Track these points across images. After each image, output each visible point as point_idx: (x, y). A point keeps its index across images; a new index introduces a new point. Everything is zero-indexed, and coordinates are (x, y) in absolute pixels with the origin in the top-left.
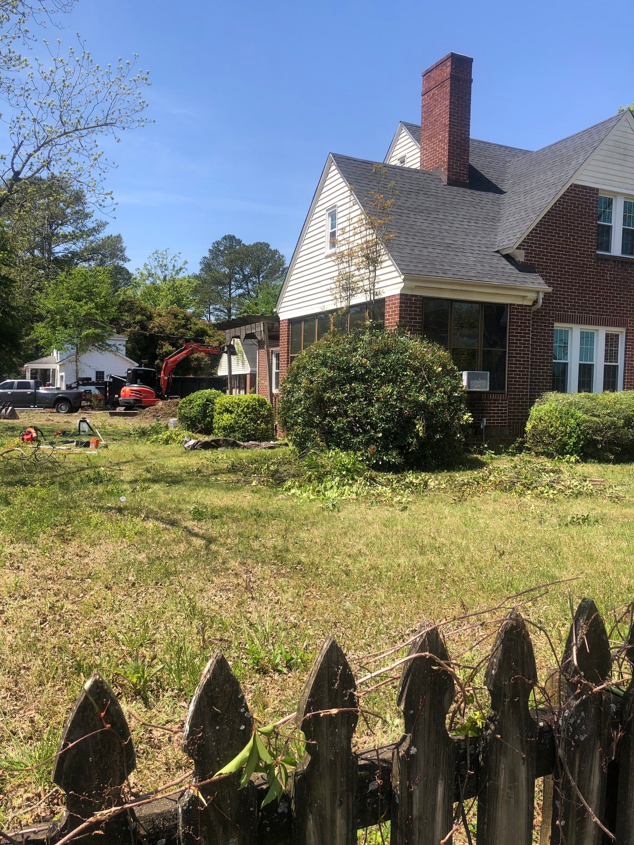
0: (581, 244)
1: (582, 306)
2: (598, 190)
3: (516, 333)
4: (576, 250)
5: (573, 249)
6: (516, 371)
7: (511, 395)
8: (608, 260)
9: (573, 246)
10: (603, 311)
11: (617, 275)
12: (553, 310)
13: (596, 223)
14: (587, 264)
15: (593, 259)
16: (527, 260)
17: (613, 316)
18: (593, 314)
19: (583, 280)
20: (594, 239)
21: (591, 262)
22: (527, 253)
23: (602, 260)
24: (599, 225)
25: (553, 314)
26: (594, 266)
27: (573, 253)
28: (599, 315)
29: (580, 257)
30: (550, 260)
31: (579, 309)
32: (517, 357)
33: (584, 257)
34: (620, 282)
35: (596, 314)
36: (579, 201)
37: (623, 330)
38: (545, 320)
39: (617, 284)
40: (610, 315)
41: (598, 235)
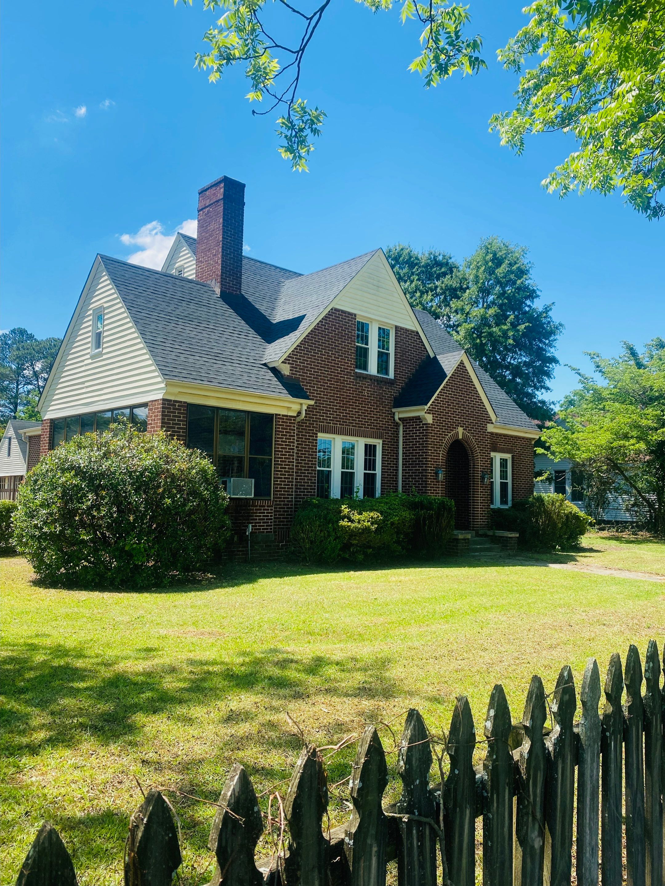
0: (342, 362)
1: (343, 419)
2: (355, 315)
3: (282, 441)
4: (338, 367)
5: (335, 367)
6: (281, 478)
7: (276, 501)
8: (366, 378)
9: (334, 363)
10: (362, 424)
11: (373, 392)
12: (317, 421)
13: (355, 345)
14: (347, 381)
15: (352, 376)
16: (292, 374)
17: (371, 428)
18: (353, 426)
19: (344, 395)
20: (353, 358)
21: (351, 379)
22: (292, 367)
23: (360, 377)
24: (357, 346)
25: (317, 424)
26: (353, 382)
27: (334, 369)
28: (359, 427)
29: (341, 374)
30: (314, 375)
31: (340, 421)
32: (282, 465)
33: (344, 374)
34: (377, 398)
35: (356, 426)
36: (340, 324)
37: (381, 441)
38: (309, 430)
39: (374, 400)
40: (368, 428)
41: (357, 355)
